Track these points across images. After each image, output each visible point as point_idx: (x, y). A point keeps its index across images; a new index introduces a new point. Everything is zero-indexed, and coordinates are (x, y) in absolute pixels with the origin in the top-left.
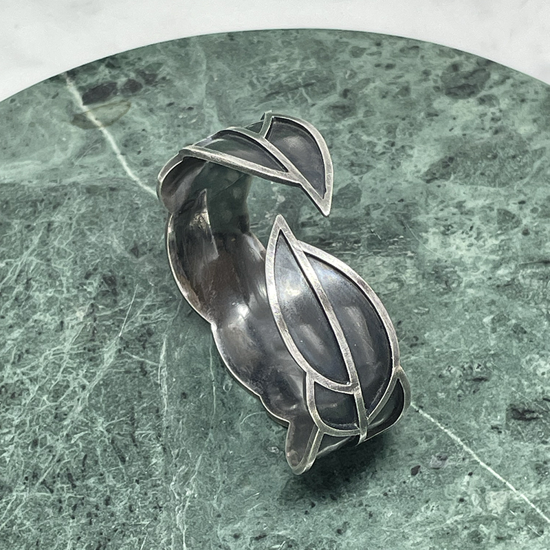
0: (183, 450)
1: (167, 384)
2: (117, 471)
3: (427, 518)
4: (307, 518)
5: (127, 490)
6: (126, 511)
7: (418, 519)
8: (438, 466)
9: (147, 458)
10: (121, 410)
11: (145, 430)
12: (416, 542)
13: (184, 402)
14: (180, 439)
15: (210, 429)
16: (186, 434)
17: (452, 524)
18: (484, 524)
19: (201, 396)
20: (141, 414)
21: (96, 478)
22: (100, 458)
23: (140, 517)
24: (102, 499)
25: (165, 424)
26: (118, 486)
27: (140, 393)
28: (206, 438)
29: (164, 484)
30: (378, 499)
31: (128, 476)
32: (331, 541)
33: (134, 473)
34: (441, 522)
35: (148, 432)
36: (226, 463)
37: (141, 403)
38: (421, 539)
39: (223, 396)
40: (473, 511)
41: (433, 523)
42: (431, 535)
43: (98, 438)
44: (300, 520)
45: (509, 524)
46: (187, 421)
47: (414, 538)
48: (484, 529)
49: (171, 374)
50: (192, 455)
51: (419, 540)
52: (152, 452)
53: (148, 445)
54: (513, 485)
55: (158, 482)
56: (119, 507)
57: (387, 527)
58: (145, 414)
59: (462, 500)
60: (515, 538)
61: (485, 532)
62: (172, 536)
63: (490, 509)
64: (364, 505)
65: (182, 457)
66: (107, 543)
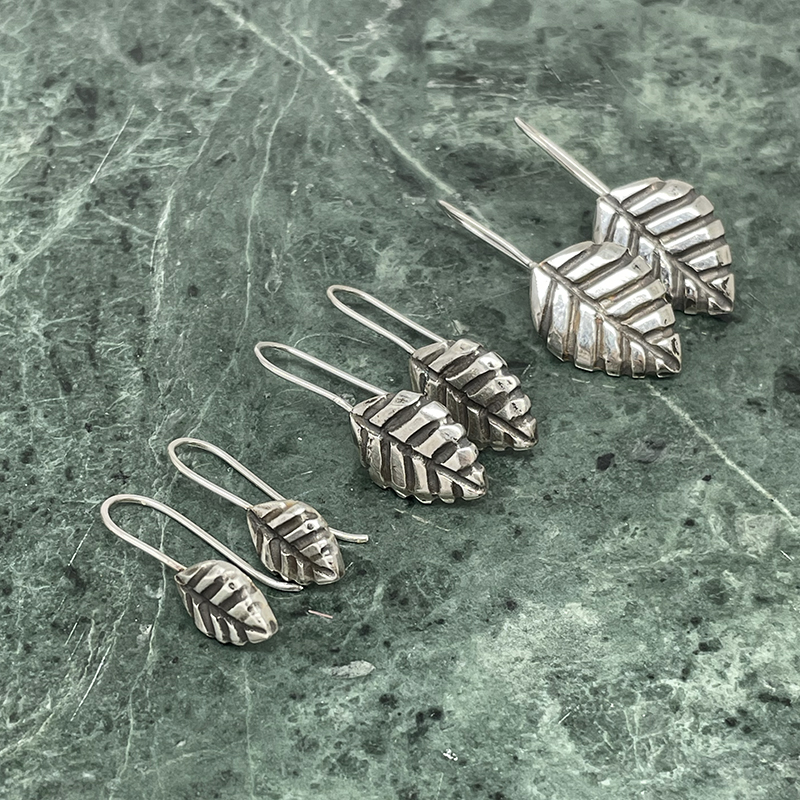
0: (180, 382)
1: (165, 269)
2: (52, 406)
3: (624, 549)
4: (397, 525)
5: (67, 440)
6: (60, 476)
7: (607, 549)
8: (647, 458)
9: (112, 388)
10: (76, 303)
11: (114, 341)
12: (601, 590)
13: (192, 302)
14: (177, 362)
15: (234, 353)
16: (189, 354)
17: (671, 563)
18: (731, 571)
19: (224, 295)
20: (112, 313)
21: (14, 412)
22: (25, 379)
23: (84, 490)
24: (17, 450)
25: (153, 334)
26: (52, 431)
27: (114, 278)
28: (226, 366)
29: (138, 437)
30: (532, 504)
31: (71, 415)
32: (440, 572)
33: (85, 412)
34: (649, 559)
35: (120, 345)
36: (257, 412)
37: (114, 294)
38: (611, 585)
39: (263, 300)
40: (712, 545)
41: (635, 558)
42: (631, 580)
43: (27, 344)
44: (385, 526)
45: (779, 574)
46: (193, 334)
47: (599, 581)
48: (731, 580)
49: (173, 255)
50: (196, 393)
51: (606, 586)
52: (122, 379)
53: (117, 367)
54: (786, 506)
55: (126, 433)
56: (47, 467)
57: (547, 556)
58: (119, 314)
59: (690, 523)
60: (790, 602)
61: (734, 585)
62: (140, 530)
63: (744, 544)
64: (507, 512)
65: (177, 393)
66: (14, 530)
